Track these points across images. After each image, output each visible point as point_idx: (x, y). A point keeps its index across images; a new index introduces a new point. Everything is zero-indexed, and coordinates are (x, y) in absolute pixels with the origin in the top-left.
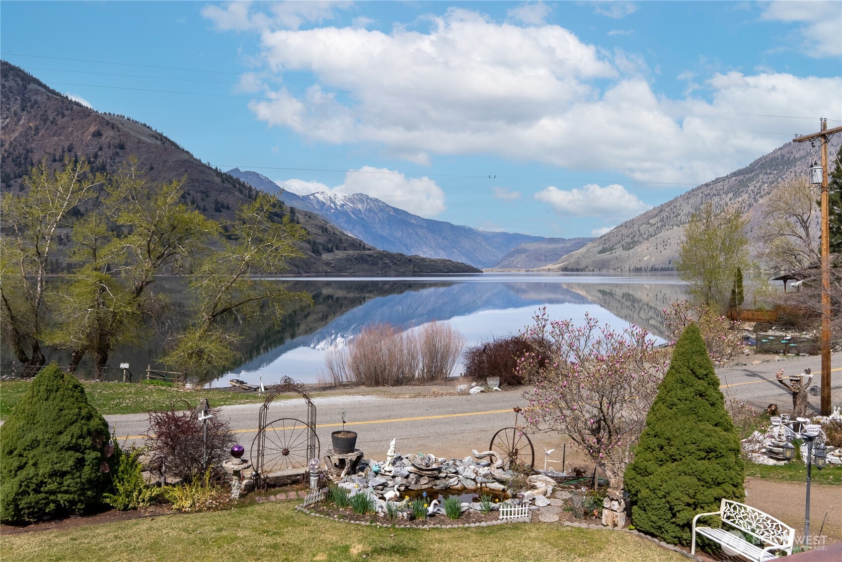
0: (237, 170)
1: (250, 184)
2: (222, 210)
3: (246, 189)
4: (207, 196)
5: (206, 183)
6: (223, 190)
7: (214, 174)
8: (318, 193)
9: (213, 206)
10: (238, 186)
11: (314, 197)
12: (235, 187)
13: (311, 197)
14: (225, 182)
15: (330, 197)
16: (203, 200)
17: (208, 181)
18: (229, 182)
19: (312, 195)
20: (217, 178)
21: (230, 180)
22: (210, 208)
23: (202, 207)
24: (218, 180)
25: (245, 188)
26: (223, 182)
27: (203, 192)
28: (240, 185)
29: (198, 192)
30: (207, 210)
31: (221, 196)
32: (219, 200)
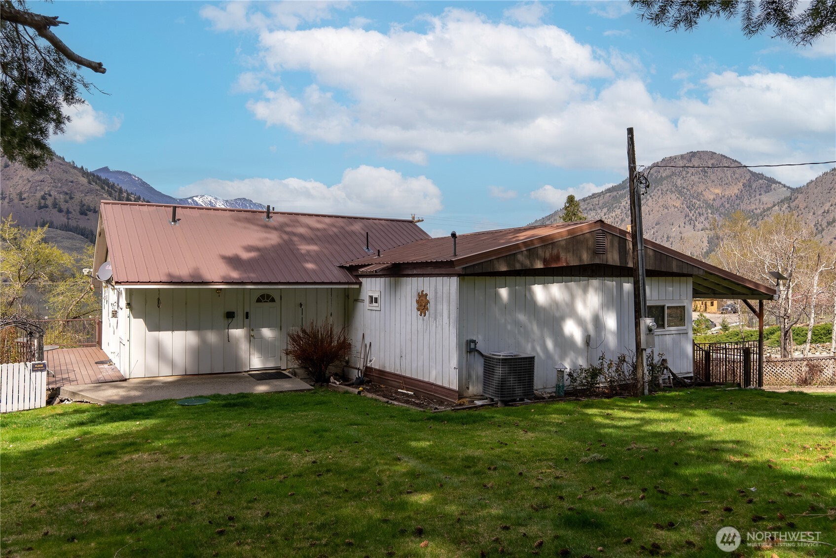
0: (106, 169)
1: (120, 186)
2: (88, 213)
3: (116, 192)
4: (71, 198)
5: (70, 183)
6: (90, 192)
7: (80, 174)
8: (197, 196)
9: (78, 209)
10: (106, 188)
11: (193, 200)
12: (103, 188)
13: (190, 200)
14: (92, 183)
15: (210, 202)
16: (67, 202)
17: (72, 182)
18: (96, 183)
19: (190, 198)
20: (83, 178)
21: (98, 181)
22: (74, 211)
23: (65, 210)
24: (84, 180)
25: (115, 190)
26: (89, 183)
27: (67, 194)
28: (109, 187)
29: (60, 193)
30: (71, 213)
31: (87, 198)
32: (84, 202)
